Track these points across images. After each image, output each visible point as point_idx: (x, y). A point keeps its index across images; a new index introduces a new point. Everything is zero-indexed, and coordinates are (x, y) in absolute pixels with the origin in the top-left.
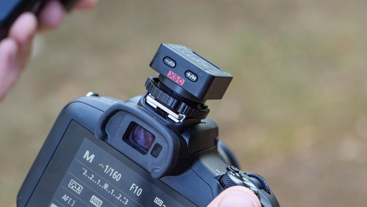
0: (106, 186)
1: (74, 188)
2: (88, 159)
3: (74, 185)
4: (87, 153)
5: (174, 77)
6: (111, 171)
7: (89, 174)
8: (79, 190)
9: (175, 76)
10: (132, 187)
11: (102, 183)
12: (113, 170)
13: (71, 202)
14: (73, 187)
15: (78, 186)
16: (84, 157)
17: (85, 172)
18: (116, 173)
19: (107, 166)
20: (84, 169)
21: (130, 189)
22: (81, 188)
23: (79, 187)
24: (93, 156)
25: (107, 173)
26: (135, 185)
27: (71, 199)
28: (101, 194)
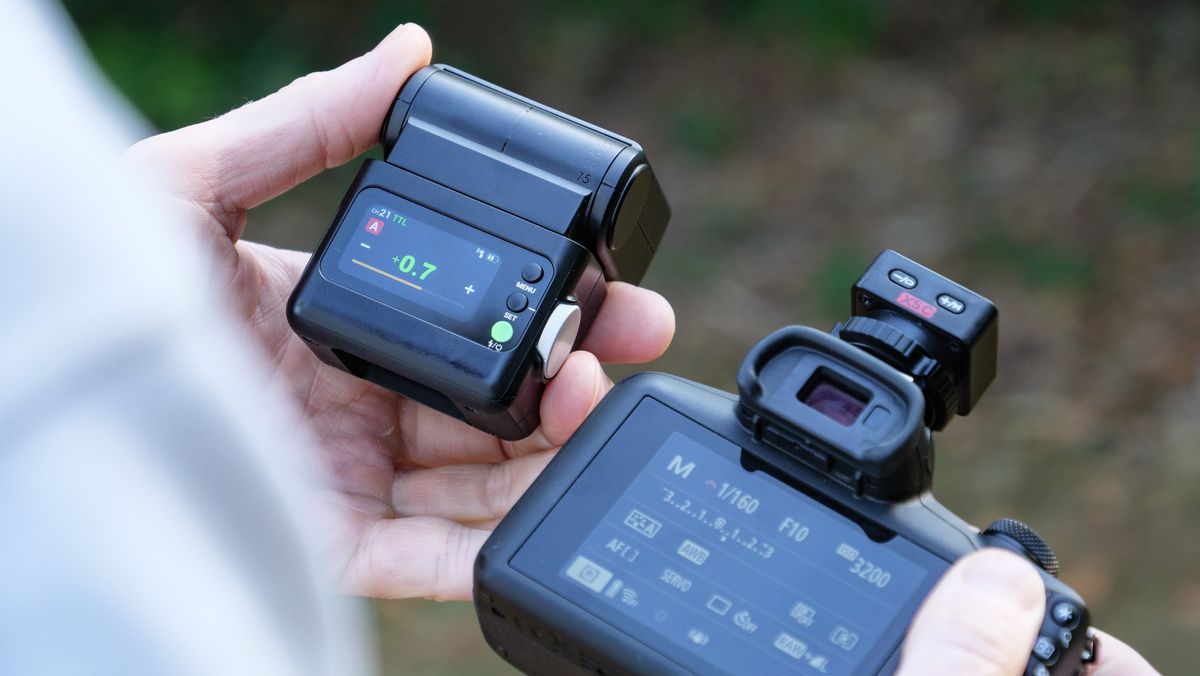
0: (720, 523)
1: (639, 527)
2: (677, 471)
3: (638, 520)
4: (678, 459)
6: (733, 495)
7: (679, 499)
8: (651, 530)
10: (785, 524)
11: (711, 517)
12: (739, 493)
13: (629, 554)
14: (636, 524)
15: (648, 523)
16: (670, 468)
17: (670, 497)
18: (747, 499)
19: (726, 486)
20: (666, 490)
21: (781, 529)
22: (656, 526)
23: (653, 526)
24: (691, 466)
25: (724, 497)
26: (792, 521)
27: (628, 548)
28: (705, 536)
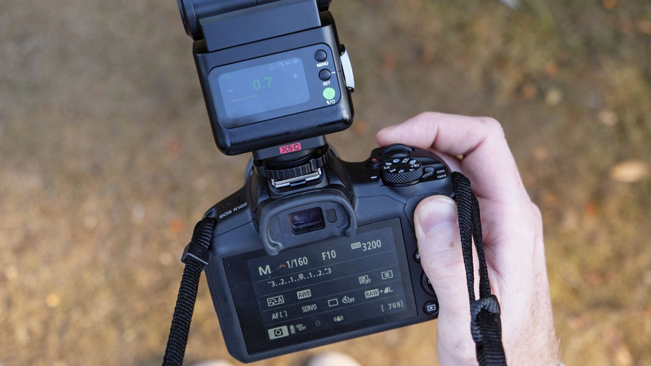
0: (301, 276)
1: (275, 303)
2: (265, 273)
3: (273, 301)
4: (260, 269)
5: (287, 149)
6: (294, 263)
7: (278, 281)
8: (281, 300)
9: (287, 147)
10: (324, 256)
11: (296, 277)
12: (295, 260)
13: (283, 314)
14: (273, 303)
15: (277, 299)
16: (261, 274)
17: (273, 284)
18: (300, 260)
19: (288, 262)
20: (269, 283)
21: (324, 259)
22: (281, 297)
23: (279, 298)
24: (268, 267)
25: (292, 267)
26: (325, 253)
27: (280, 313)
28: (302, 285)
